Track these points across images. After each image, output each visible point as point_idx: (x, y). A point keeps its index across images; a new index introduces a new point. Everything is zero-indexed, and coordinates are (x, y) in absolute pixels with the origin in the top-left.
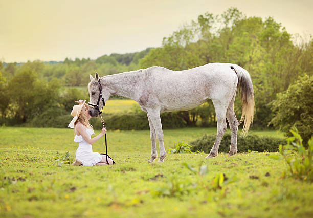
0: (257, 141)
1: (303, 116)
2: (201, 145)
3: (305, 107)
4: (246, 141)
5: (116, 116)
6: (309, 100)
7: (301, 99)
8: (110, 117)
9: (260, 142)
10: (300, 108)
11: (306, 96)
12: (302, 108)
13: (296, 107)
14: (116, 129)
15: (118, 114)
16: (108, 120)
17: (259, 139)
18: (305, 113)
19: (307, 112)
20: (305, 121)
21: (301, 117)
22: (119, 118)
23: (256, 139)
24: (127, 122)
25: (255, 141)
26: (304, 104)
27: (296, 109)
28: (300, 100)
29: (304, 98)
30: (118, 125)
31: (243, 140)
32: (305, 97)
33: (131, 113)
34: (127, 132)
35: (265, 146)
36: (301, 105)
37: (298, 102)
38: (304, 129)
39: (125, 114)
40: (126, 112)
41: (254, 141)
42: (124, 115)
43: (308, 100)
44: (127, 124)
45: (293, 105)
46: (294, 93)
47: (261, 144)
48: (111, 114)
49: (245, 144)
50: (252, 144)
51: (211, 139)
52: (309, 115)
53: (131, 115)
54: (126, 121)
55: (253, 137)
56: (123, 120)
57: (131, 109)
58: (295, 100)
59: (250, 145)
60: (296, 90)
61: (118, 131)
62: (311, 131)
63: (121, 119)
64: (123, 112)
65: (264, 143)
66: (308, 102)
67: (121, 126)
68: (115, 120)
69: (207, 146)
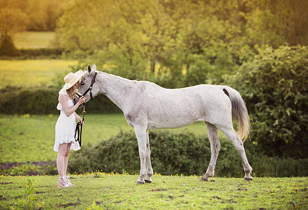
0: (193, 141)
1: (258, 108)
2: (114, 146)
3: (261, 94)
4: (176, 142)
5: (28, 91)
6: (269, 85)
7: (257, 83)
8: (18, 93)
9: (197, 143)
10: (255, 96)
11: (264, 78)
12: (258, 95)
13: (247, 95)
14: (26, 112)
15: (31, 88)
16: (14, 98)
17: (195, 139)
18: (261, 104)
19: (264, 102)
20: (259, 114)
21: (256, 109)
22: (31, 95)
23: (191, 138)
24: (44, 101)
25: (189, 142)
26: (260, 90)
27: (248, 97)
28: (255, 85)
29: (262, 81)
30: (30, 106)
31: (173, 140)
32: (264, 80)
33: (52, 87)
34: (43, 117)
35: (202, 150)
36: (256, 92)
37: (253, 86)
38: (258, 126)
39: (42, 88)
40: (44, 85)
41: (187, 142)
42: (39, 91)
43: (266, 84)
44: (44, 104)
45: (245, 91)
46: (247, 75)
47: (197, 147)
48: (20, 89)
49: (174, 146)
50: (183, 146)
51: (128, 138)
52: (266, 106)
53: (51, 90)
54: (41, 100)
55: (186, 136)
56: (37, 98)
57: (52, 80)
58: (248, 84)
59: (181, 147)
60: (251, 69)
61: (28, 115)
62: (267, 129)
63: (33, 97)
64: (39, 85)
65: (201, 145)
66: (267, 87)
67: (33, 107)
68: (25, 98)
69: (121, 148)
